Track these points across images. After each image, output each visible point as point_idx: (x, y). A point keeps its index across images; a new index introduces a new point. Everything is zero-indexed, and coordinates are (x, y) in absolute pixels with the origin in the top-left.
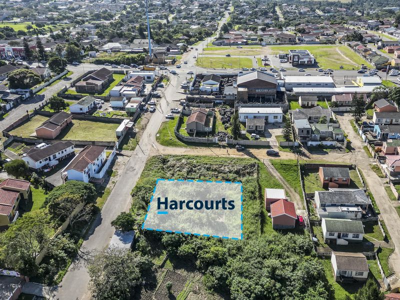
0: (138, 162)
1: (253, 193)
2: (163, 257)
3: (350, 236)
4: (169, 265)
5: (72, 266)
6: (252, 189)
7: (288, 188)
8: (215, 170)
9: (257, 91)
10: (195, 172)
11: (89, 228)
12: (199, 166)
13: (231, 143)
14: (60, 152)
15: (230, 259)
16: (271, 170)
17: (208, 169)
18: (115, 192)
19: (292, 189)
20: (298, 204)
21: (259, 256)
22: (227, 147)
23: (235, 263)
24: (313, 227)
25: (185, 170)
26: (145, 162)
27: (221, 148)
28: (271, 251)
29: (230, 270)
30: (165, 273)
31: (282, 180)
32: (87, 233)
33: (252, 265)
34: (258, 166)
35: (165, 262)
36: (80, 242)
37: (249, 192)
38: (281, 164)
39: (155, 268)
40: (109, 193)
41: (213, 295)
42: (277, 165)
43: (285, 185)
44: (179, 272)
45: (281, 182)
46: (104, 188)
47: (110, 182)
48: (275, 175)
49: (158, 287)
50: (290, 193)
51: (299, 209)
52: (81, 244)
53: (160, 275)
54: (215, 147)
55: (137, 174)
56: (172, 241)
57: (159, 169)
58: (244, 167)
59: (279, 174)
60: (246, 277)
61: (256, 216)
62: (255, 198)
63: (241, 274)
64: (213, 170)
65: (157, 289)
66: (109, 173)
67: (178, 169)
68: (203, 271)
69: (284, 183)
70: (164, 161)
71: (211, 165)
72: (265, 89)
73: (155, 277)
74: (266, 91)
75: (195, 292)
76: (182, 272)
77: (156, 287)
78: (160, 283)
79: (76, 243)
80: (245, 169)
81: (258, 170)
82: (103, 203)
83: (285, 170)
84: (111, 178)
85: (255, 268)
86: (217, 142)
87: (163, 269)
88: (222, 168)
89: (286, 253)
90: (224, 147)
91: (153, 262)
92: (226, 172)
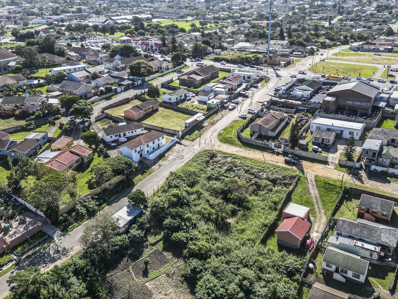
0: (191, 153)
1: (275, 203)
2: (159, 237)
3: (350, 274)
4: (160, 246)
5: (86, 222)
6: (276, 199)
7: (319, 208)
8: (253, 174)
9: (348, 102)
10: (234, 171)
11: (117, 197)
12: (240, 166)
13: (287, 151)
14: (130, 132)
15: (213, 256)
16: (310, 186)
17: (247, 171)
18: (156, 173)
19: (323, 211)
20: (318, 227)
21: (241, 263)
22: (281, 154)
23: (214, 262)
24: (319, 254)
25: (225, 168)
26: (196, 154)
27: (274, 154)
28: (255, 262)
29: (207, 266)
30: (153, 251)
31: (316, 199)
32: (113, 201)
33: (229, 269)
34: (299, 179)
35: (158, 241)
36: (103, 206)
37: (272, 202)
38: (325, 183)
39: (147, 245)
40: (151, 173)
41: (182, 283)
42: (320, 183)
43: (318, 204)
44: (165, 254)
45: (314, 200)
46: (148, 167)
47: (157, 164)
48: (312, 192)
49: (140, 260)
50: (318, 214)
51: (317, 232)
52: (103, 208)
53: (148, 251)
54: (269, 152)
55: (182, 162)
56: (170, 225)
57: (203, 162)
58: (284, 177)
59: (317, 192)
60: (218, 278)
61: (265, 226)
62: (276, 209)
63: (214, 274)
64: (250, 174)
65: (137, 262)
66: (161, 156)
67: (220, 165)
68: (186, 260)
69: (317, 202)
70: (213, 156)
71: (252, 168)
72: (357, 101)
73: (142, 251)
74: (358, 103)
75: (168, 275)
76: (168, 255)
77: (138, 260)
78: (143, 257)
79: (99, 205)
80: (284, 180)
81: (297, 183)
82: (140, 180)
83: (326, 189)
84: (161, 161)
85: (232, 272)
86: (273, 147)
87: (154, 247)
88: (260, 174)
89: (269, 269)
90: (278, 154)
91: (148, 238)
92: (262, 178)
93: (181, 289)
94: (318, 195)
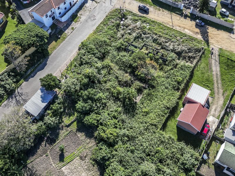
0: (102, 12)
1: (179, 83)
2: (73, 118)
4: (74, 126)
5: (5, 103)
6: (180, 79)
7: (218, 88)
8: (160, 44)
10: (143, 39)
11: (33, 71)
12: (149, 34)
13: (195, 13)
15: (120, 143)
16: (213, 61)
17: (155, 41)
18: (69, 39)
19: (221, 91)
20: (215, 110)
21: (144, 152)
22: (189, 17)
23: (121, 149)
24: (213, 142)
25: (134, 34)
26: (107, 14)
27: (182, 16)
28: (157, 152)
29: (114, 153)
30: (68, 132)
31: (217, 77)
32: (30, 74)
33: (134, 158)
34: (203, 53)
35: (72, 122)
36: (21, 82)
37: (176, 81)
38: (228, 59)
39: (63, 126)
40: (64, 38)
41: (94, 166)
42: (223, 58)
43: (218, 83)
44: (79, 134)
45: (215, 79)
46: (61, 32)
47: (70, 27)
48: (214, 69)
49: (56, 143)
50: (216, 95)
51: (213, 116)
52: (21, 85)
53: (64, 133)
54: (177, 14)
55: (94, 25)
56: (82, 109)
57: (114, 26)
58: (190, 49)
59: (218, 69)
60: (123, 166)
61: (168, 108)
62: (178, 89)
63: (121, 162)
64: (158, 44)
65: (54, 145)
66: (74, 17)
67: (129, 31)
68: (97, 142)
69: (217, 81)
71: (160, 36)
73: (58, 134)
75: (81, 158)
76: (81, 136)
77: (55, 143)
78: (60, 140)
79: (17, 82)
80: (189, 52)
81: (201, 57)
82: (54, 48)
83: (228, 66)
84: (73, 23)
85: (135, 161)
86: (182, 8)
87: (68, 128)
88: (167, 44)
90: (186, 16)
91: (63, 120)
92: (169, 49)
93: (92, 172)
94: (219, 73)
